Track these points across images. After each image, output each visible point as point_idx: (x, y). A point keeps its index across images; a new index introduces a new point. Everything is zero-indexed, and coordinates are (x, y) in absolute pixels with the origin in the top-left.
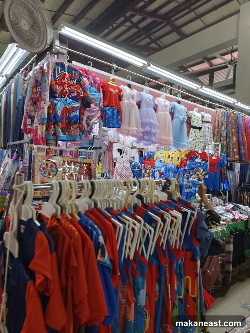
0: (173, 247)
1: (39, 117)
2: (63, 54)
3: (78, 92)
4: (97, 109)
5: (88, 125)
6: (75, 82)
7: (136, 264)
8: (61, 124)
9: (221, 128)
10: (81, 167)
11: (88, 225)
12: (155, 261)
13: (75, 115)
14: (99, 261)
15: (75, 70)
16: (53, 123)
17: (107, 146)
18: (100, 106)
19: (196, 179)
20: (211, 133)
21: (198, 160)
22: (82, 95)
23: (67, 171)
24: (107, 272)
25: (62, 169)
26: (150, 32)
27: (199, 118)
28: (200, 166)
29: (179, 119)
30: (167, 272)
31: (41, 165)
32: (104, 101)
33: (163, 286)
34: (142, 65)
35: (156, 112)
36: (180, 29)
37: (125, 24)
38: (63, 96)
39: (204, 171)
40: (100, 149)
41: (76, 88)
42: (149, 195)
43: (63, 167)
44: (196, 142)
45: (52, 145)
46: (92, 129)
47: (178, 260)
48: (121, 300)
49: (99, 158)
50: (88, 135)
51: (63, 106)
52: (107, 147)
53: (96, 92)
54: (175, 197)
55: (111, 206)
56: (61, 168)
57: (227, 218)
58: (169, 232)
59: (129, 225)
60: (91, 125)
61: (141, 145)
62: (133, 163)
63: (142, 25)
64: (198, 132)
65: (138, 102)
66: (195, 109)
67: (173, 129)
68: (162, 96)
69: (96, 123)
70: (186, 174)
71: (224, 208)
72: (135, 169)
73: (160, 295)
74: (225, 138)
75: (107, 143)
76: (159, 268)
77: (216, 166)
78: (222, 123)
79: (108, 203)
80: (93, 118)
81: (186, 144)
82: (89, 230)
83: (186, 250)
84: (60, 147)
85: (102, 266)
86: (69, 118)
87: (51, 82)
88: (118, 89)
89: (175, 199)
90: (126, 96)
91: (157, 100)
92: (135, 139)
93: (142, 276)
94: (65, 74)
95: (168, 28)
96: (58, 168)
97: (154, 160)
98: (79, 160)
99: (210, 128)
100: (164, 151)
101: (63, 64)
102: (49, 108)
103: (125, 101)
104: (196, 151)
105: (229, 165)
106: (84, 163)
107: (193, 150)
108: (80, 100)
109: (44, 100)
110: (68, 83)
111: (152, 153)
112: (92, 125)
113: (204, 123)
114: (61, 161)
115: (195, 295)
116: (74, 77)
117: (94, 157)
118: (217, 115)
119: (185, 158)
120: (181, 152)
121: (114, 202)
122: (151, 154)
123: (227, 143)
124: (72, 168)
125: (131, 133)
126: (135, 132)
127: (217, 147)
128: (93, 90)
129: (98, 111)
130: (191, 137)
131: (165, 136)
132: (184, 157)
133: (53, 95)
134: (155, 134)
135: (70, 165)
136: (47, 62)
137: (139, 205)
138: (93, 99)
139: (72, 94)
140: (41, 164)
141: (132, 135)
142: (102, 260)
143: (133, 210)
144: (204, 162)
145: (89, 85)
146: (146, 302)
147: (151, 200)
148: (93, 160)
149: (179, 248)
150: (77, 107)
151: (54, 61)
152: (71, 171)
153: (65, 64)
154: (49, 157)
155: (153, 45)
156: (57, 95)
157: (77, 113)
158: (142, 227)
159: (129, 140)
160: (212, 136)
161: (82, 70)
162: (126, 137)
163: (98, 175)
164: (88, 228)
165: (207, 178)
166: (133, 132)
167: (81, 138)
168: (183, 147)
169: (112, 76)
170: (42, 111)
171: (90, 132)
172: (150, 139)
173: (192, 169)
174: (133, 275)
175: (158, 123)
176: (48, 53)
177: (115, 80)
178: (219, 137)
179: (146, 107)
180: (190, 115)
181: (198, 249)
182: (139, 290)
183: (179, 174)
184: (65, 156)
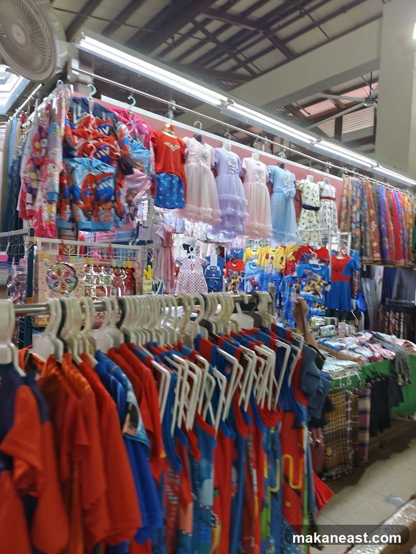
0: (262, 407)
1: (44, 190)
2: (85, 84)
3: (111, 148)
4: (145, 176)
5: (130, 203)
6: (106, 131)
7: (197, 436)
8: (82, 203)
9: (352, 208)
10: (118, 275)
11: (110, 373)
12: (229, 433)
13: (106, 186)
14: (126, 434)
15: (107, 111)
16: (68, 201)
17: (162, 239)
18: (149, 171)
19: (311, 293)
20: (334, 216)
21: (314, 261)
22: (118, 154)
23: (95, 282)
24: (142, 451)
25: (85, 278)
26: (237, 48)
27: (316, 192)
28: (316, 272)
29: (281, 194)
30: (251, 449)
31: (48, 272)
32: (156, 164)
33: (244, 473)
34: (219, 103)
35: (245, 182)
36: (286, 45)
37: (195, 36)
38: (86, 155)
39: (323, 279)
40: (150, 244)
41: (108, 141)
42: (222, 320)
43: (87, 275)
44: (310, 232)
45: (69, 237)
46: (136, 210)
47: (269, 429)
48: (170, 498)
49: (149, 259)
50: (131, 221)
51: (87, 172)
52: (161, 241)
53: (142, 148)
54: (267, 323)
55: (155, 340)
56: (83, 276)
57: (361, 357)
58: (254, 381)
59: (183, 372)
60: (135, 205)
61: (221, 238)
62: (208, 268)
63: (222, 37)
64: (314, 216)
65: (214, 165)
66: (309, 177)
67: (272, 209)
68: (253, 154)
69: (144, 200)
70: (294, 285)
71: (357, 340)
72: (212, 277)
73: (238, 488)
74: (358, 225)
75: (161, 235)
76: (237, 443)
77: (343, 270)
78: (353, 200)
79: (149, 335)
80: (138, 192)
81: (294, 235)
82: (111, 382)
83: (285, 411)
84: (84, 241)
85: (133, 444)
86: (96, 192)
87: (66, 130)
88: (179, 143)
89: (267, 326)
90: (194, 155)
91: (245, 161)
92: (210, 227)
93: (208, 457)
94: (89, 117)
95: (266, 43)
96: (78, 276)
97: (243, 262)
98: (114, 263)
99: (334, 208)
100: (259, 246)
101: (85, 100)
102: (61, 175)
103: (192, 163)
104: (310, 247)
105: (365, 269)
106: (122, 268)
107: (305, 246)
108: (115, 162)
109: (53, 162)
110: (94, 134)
111: (240, 251)
112: (137, 204)
113: (323, 200)
114: (84, 264)
115: (299, 487)
116: (104, 122)
117: (139, 257)
118: (345, 186)
119: (293, 258)
120: (286, 248)
121: (161, 333)
122: (238, 252)
123: (361, 232)
124: (101, 276)
125: (202, 217)
126: (210, 215)
127: (344, 240)
128: (137, 144)
129: (145, 180)
130: (303, 224)
131: (259, 223)
132: (291, 257)
133: (68, 153)
134: (242, 219)
135: (99, 271)
136: (57, 96)
137: (205, 337)
138: (138, 160)
139: (101, 152)
140: (50, 270)
141: (205, 221)
142: (131, 432)
143: (193, 346)
144: (323, 264)
145: (130, 136)
146: (215, 500)
147: (225, 330)
148: (138, 263)
149: (271, 409)
150: (111, 174)
151: (69, 95)
152: (100, 282)
153: (88, 100)
154: (62, 258)
155: (242, 71)
156: (76, 154)
157: (111, 184)
158: (207, 374)
159: (201, 229)
160: (336, 221)
161: (118, 112)
162: (196, 224)
163: (147, 287)
164: (110, 377)
165: (328, 290)
166: (206, 215)
167: (117, 227)
168: (288, 241)
169: (169, 122)
170: (49, 180)
171: (133, 216)
172: (233, 228)
173: (305, 276)
174: (190, 456)
175: (246, 201)
176: (60, 82)
177: (174, 129)
178: (348, 223)
179: (227, 173)
180: (300, 187)
181: (304, 409)
182: (201, 481)
183: (284, 284)
184: (89, 257)
